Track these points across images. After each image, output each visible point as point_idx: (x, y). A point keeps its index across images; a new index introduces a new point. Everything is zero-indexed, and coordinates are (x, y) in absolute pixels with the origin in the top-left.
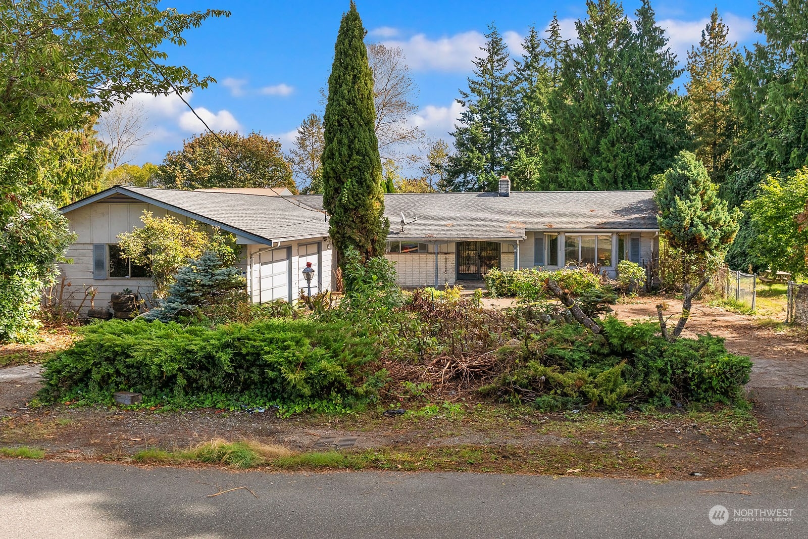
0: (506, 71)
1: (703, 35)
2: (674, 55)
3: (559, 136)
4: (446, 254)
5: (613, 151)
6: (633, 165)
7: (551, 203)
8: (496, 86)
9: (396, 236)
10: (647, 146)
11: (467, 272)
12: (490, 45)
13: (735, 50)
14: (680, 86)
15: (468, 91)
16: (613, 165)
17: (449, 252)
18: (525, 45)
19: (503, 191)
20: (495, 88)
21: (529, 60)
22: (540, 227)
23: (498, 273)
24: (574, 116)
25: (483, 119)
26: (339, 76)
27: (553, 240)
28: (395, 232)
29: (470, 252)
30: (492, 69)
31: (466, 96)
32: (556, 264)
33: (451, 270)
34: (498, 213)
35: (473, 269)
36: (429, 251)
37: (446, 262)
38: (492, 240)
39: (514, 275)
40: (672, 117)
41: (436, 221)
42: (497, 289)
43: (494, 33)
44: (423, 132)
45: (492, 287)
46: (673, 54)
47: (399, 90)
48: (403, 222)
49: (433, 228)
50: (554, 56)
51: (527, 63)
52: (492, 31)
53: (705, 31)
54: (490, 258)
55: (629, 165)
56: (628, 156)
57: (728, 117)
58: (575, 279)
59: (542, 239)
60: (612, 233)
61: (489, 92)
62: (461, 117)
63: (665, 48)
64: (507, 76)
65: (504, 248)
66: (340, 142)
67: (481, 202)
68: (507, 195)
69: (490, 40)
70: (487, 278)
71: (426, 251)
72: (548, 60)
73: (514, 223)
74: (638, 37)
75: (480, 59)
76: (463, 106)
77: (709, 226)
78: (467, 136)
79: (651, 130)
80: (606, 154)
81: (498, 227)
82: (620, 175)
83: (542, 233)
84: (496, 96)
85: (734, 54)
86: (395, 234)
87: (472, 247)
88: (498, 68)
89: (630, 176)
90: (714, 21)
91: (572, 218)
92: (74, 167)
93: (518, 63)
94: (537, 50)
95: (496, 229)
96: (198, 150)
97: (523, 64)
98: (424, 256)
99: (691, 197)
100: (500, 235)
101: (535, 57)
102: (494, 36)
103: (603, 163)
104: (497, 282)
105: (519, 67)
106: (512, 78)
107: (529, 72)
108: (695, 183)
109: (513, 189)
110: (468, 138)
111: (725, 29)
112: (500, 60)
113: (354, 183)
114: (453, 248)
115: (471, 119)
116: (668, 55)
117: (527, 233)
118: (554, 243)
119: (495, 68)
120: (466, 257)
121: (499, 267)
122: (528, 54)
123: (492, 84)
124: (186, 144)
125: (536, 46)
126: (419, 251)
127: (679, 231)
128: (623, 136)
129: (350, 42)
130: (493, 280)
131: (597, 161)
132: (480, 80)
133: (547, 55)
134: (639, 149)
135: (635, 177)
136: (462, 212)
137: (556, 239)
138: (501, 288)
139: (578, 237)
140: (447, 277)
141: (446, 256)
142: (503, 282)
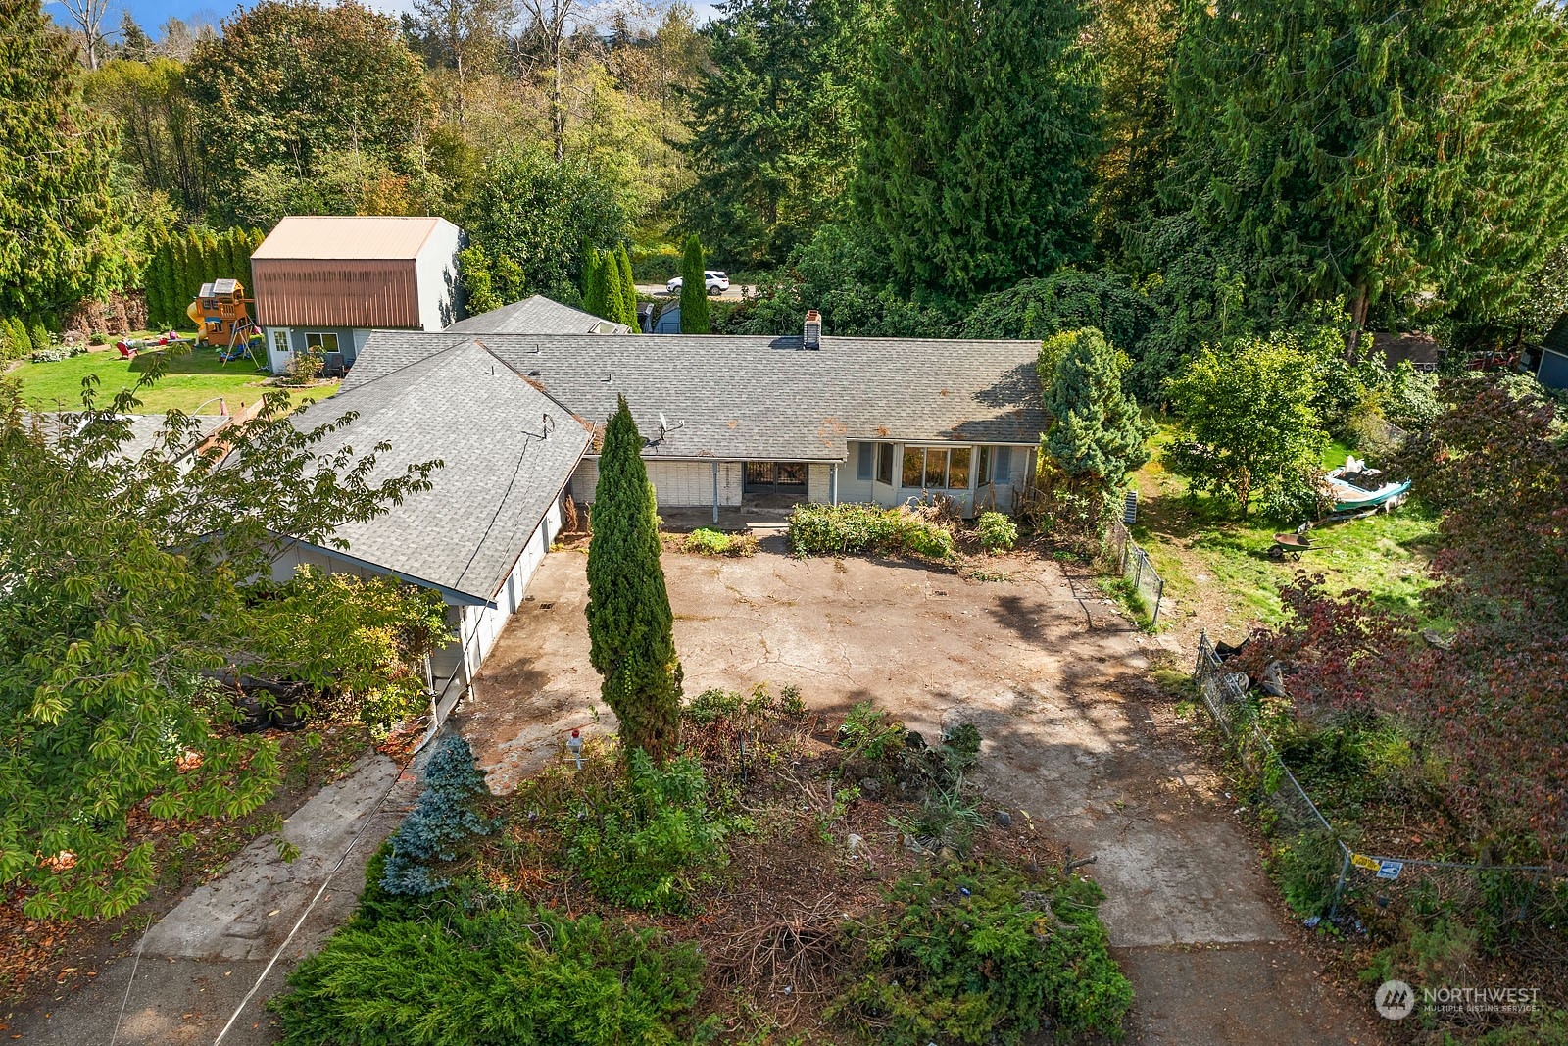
5: (977, 157)
6: (1005, 182)
7: (884, 368)
11: (757, 480)
16: (975, 180)
19: (810, 340)
22: (869, 435)
26: (610, 520)
32: (890, 482)
34: (804, 394)
37: (728, 474)
39: (831, 522)
42: (805, 543)
49: (709, 432)
56: (998, 168)
60: (973, 445)
66: (616, 610)
67: (777, 362)
68: (816, 347)
73: (830, 422)
77: (1111, 456)
80: (966, 163)
81: (806, 430)
91: (915, 412)
92: (56, 174)
95: (804, 437)
99: (1091, 405)
100: (809, 453)
103: (960, 175)
104: (806, 533)
108: (1098, 383)
113: (638, 657)
117: (850, 445)
118: (887, 449)
121: (807, 502)
127: (1069, 463)
128: (995, 132)
129: (623, 465)
130: (801, 531)
131: (950, 171)
136: (750, 389)
138: (812, 542)
139: (924, 448)
140: (730, 494)
141: (728, 465)
142: (815, 533)
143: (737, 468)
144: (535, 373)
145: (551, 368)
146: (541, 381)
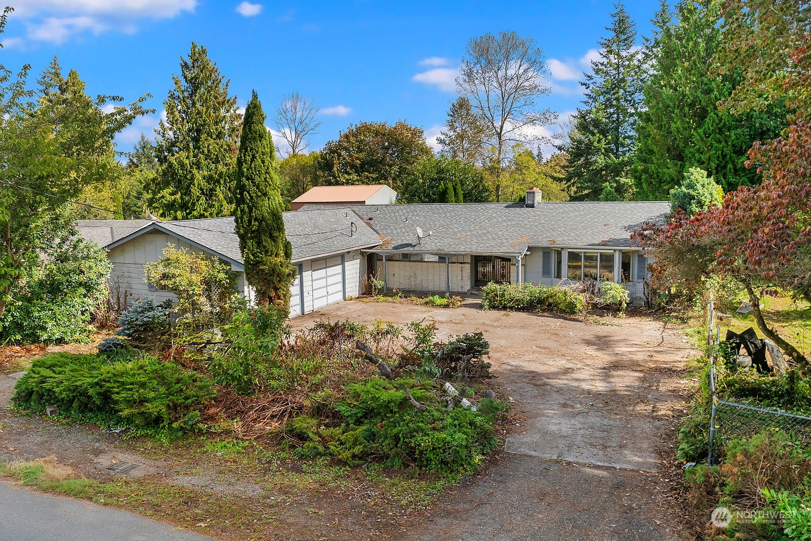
4: (462, 263)
5: (708, 142)
6: (728, 156)
9: (411, 249)
11: (483, 279)
12: (617, 24)
15: (592, 74)
16: (707, 156)
17: (465, 261)
18: (655, 20)
19: (530, 202)
20: (621, 68)
23: (492, 287)
24: (669, 106)
25: (606, 100)
28: (413, 244)
29: (485, 262)
30: (619, 49)
31: (590, 77)
33: (466, 279)
35: (489, 277)
37: (461, 271)
39: (507, 289)
42: (490, 301)
43: (621, 12)
44: (555, 114)
45: (486, 299)
51: (656, 40)
52: (619, 9)
55: (724, 156)
56: (723, 148)
60: (615, 250)
61: (615, 71)
62: (586, 99)
64: (634, 55)
68: (532, 206)
69: (616, 18)
75: (606, 39)
76: (587, 88)
80: (700, 146)
82: (713, 167)
83: (550, 248)
84: (622, 75)
86: (413, 247)
88: (625, 47)
89: (725, 167)
92: (224, 170)
93: (647, 40)
94: (668, 24)
96: (352, 139)
97: (653, 40)
100: (501, 250)
102: (621, 14)
103: (696, 155)
104: (491, 295)
105: (649, 43)
112: (627, 39)
114: (469, 260)
115: (595, 100)
120: (483, 266)
121: (509, 277)
122: (658, 30)
123: (618, 65)
124: (342, 134)
125: (667, 20)
128: (719, 126)
130: (488, 293)
131: (690, 152)
132: (605, 61)
135: (730, 169)
138: (494, 301)
139: (581, 252)
140: (463, 285)
141: (463, 265)
142: (496, 295)
143: (467, 267)
144: (370, 219)
145: (380, 217)
146: (372, 222)
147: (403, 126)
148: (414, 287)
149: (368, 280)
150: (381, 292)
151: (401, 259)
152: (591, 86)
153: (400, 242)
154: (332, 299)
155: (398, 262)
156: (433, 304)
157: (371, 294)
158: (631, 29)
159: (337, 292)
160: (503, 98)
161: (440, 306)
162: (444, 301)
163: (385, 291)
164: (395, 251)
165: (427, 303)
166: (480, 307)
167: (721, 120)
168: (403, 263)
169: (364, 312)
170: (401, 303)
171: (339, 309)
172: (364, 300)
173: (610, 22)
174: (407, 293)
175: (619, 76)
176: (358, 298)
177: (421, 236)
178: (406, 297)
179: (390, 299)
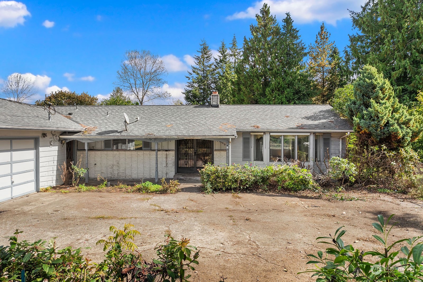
0: (210, 63)
1: (317, 37)
2: (304, 45)
3: (242, 87)
4: (166, 151)
7: (252, 111)
8: (206, 70)
9: (118, 134)
10: (292, 93)
11: (185, 166)
12: (203, 49)
13: (334, 45)
14: (307, 61)
15: (192, 72)
17: (169, 149)
18: (220, 50)
19: (214, 104)
20: (205, 71)
21: (222, 58)
22: (248, 128)
23: (212, 168)
25: (199, 86)
27: (258, 139)
28: (119, 131)
29: (187, 149)
30: (204, 61)
31: (191, 74)
32: (262, 160)
33: (171, 165)
34: (211, 118)
35: (191, 163)
36: (152, 149)
37: (166, 158)
38: (207, 138)
39: (228, 170)
40: (304, 78)
41: (159, 123)
42: (212, 184)
43: (204, 44)
45: (207, 182)
46: (303, 43)
47: (158, 73)
48: (126, 122)
49: (155, 128)
50: (235, 56)
51: (220, 59)
52: (203, 42)
53: (318, 35)
54: (205, 154)
57: (331, 80)
58: (289, 174)
59: (249, 138)
60: (310, 133)
61: (202, 73)
62: (188, 85)
63: (299, 41)
64: (211, 65)
65: (216, 146)
67: (197, 110)
68: (217, 106)
69: (202, 47)
70: (202, 172)
71: (150, 149)
72: (231, 58)
73: (225, 124)
74: (284, 34)
75: (197, 57)
76: (189, 79)
77: (402, 126)
78: (191, 94)
79: (293, 84)
81: (211, 127)
83: (249, 133)
84: (205, 75)
85: (333, 47)
86: (119, 132)
87: (189, 145)
88: (207, 61)
90: (322, 30)
91: (273, 121)
93: (216, 59)
94: (225, 53)
95: (210, 129)
97: (219, 60)
98: (147, 152)
99: (381, 101)
100: (214, 133)
101: (225, 56)
104: (212, 177)
105: (217, 61)
106: (214, 67)
107: (221, 64)
109: (221, 102)
110: (192, 95)
111: (328, 34)
112: (207, 57)
114: (172, 146)
115: (193, 86)
116: (301, 44)
117: (238, 132)
118: (259, 142)
119: (205, 61)
120: (185, 154)
121: (213, 163)
122: (221, 55)
123: (204, 69)
124: (47, 97)
125: (225, 51)
126: (143, 149)
127: (376, 130)
130: (209, 176)
132: (198, 67)
133: (231, 55)
134: (288, 94)
136: (181, 116)
137: (262, 138)
138: (215, 184)
139: (281, 136)
140: (168, 171)
141: (167, 152)
142: (218, 177)
143: (172, 155)
144: (70, 114)
145: (80, 113)
146: (71, 116)
147: (86, 95)
148: (116, 176)
149: (68, 168)
150: (82, 181)
151: (103, 148)
152: (191, 78)
153: (104, 130)
154: (18, 191)
155: (99, 152)
156: (147, 191)
157: (71, 184)
158: (209, 53)
159: (28, 182)
160: (143, 84)
161: (156, 192)
162: (160, 187)
163: (87, 181)
164: (99, 137)
165: (139, 190)
166: (202, 190)
167: (279, 83)
168: (105, 152)
169: (63, 205)
170: (108, 191)
171: (27, 203)
172: (63, 191)
173: (200, 48)
174: (113, 182)
175: (204, 74)
176: (54, 188)
177: (128, 122)
178: (112, 185)
179: (94, 188)
